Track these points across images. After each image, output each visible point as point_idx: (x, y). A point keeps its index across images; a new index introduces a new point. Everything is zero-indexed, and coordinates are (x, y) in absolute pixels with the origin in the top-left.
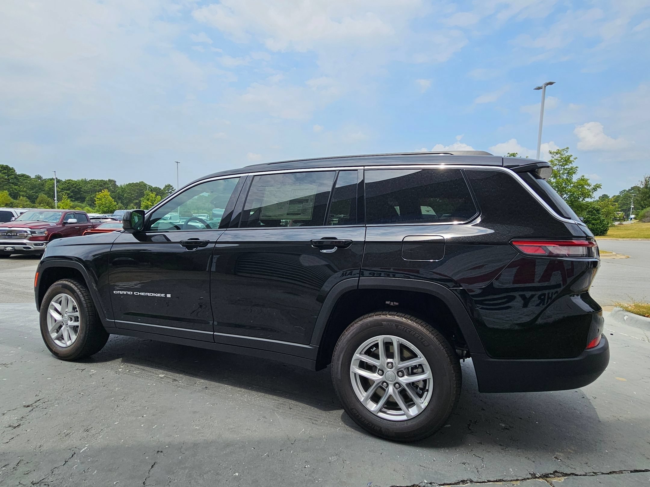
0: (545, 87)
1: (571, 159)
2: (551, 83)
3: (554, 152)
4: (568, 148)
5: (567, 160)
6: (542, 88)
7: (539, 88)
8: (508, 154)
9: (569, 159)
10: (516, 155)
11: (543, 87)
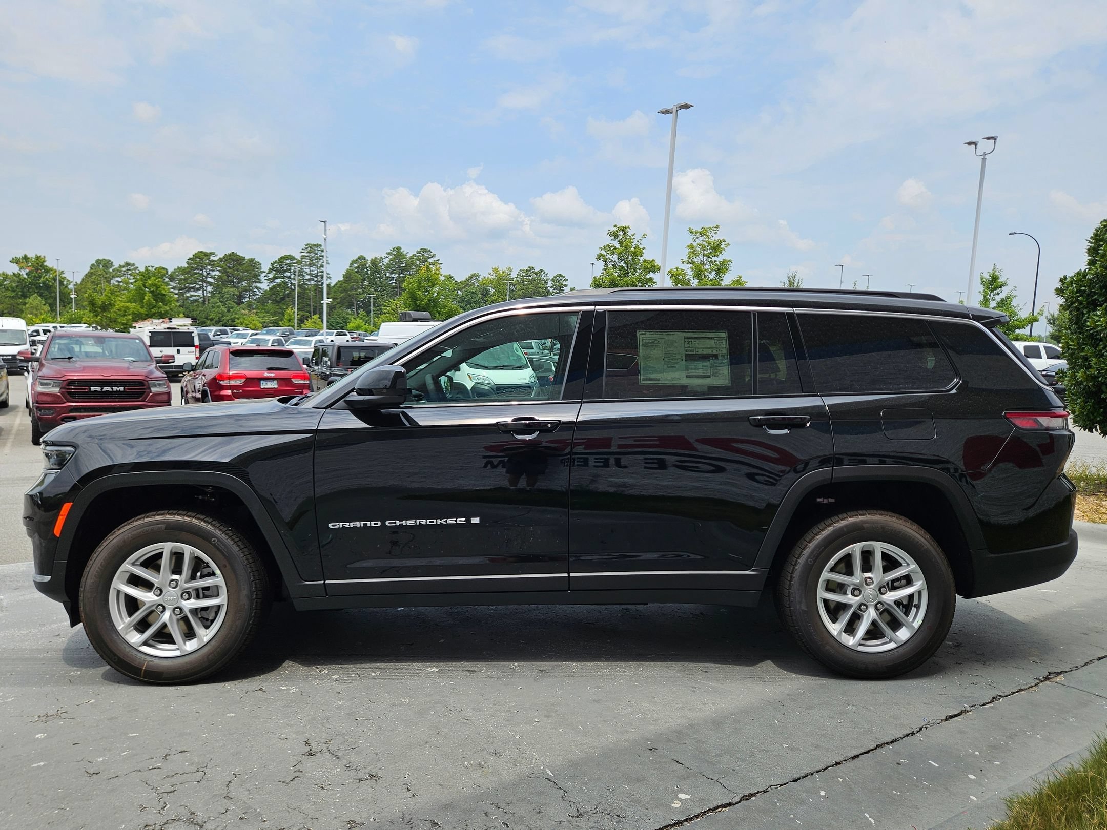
0: (677, 111)
1: (723, 246)
2: (687, 107)
3: (697, 232)
4: (718, 227)
5: (716, 248)
6: (672, 113)
7: (667, 112)
8: (615, 226)
9: (719, 245)
10: (628, 229)
11: (674, 111)
